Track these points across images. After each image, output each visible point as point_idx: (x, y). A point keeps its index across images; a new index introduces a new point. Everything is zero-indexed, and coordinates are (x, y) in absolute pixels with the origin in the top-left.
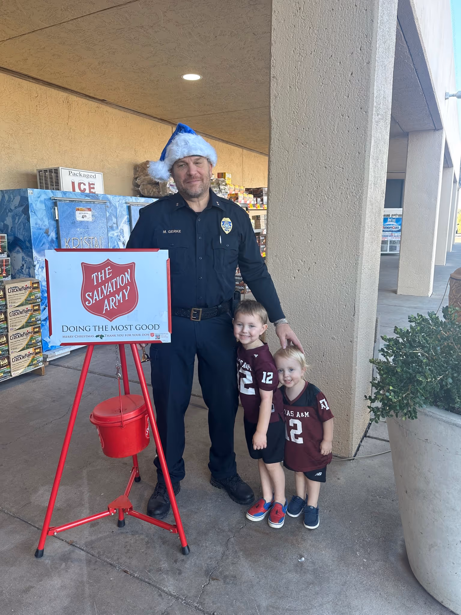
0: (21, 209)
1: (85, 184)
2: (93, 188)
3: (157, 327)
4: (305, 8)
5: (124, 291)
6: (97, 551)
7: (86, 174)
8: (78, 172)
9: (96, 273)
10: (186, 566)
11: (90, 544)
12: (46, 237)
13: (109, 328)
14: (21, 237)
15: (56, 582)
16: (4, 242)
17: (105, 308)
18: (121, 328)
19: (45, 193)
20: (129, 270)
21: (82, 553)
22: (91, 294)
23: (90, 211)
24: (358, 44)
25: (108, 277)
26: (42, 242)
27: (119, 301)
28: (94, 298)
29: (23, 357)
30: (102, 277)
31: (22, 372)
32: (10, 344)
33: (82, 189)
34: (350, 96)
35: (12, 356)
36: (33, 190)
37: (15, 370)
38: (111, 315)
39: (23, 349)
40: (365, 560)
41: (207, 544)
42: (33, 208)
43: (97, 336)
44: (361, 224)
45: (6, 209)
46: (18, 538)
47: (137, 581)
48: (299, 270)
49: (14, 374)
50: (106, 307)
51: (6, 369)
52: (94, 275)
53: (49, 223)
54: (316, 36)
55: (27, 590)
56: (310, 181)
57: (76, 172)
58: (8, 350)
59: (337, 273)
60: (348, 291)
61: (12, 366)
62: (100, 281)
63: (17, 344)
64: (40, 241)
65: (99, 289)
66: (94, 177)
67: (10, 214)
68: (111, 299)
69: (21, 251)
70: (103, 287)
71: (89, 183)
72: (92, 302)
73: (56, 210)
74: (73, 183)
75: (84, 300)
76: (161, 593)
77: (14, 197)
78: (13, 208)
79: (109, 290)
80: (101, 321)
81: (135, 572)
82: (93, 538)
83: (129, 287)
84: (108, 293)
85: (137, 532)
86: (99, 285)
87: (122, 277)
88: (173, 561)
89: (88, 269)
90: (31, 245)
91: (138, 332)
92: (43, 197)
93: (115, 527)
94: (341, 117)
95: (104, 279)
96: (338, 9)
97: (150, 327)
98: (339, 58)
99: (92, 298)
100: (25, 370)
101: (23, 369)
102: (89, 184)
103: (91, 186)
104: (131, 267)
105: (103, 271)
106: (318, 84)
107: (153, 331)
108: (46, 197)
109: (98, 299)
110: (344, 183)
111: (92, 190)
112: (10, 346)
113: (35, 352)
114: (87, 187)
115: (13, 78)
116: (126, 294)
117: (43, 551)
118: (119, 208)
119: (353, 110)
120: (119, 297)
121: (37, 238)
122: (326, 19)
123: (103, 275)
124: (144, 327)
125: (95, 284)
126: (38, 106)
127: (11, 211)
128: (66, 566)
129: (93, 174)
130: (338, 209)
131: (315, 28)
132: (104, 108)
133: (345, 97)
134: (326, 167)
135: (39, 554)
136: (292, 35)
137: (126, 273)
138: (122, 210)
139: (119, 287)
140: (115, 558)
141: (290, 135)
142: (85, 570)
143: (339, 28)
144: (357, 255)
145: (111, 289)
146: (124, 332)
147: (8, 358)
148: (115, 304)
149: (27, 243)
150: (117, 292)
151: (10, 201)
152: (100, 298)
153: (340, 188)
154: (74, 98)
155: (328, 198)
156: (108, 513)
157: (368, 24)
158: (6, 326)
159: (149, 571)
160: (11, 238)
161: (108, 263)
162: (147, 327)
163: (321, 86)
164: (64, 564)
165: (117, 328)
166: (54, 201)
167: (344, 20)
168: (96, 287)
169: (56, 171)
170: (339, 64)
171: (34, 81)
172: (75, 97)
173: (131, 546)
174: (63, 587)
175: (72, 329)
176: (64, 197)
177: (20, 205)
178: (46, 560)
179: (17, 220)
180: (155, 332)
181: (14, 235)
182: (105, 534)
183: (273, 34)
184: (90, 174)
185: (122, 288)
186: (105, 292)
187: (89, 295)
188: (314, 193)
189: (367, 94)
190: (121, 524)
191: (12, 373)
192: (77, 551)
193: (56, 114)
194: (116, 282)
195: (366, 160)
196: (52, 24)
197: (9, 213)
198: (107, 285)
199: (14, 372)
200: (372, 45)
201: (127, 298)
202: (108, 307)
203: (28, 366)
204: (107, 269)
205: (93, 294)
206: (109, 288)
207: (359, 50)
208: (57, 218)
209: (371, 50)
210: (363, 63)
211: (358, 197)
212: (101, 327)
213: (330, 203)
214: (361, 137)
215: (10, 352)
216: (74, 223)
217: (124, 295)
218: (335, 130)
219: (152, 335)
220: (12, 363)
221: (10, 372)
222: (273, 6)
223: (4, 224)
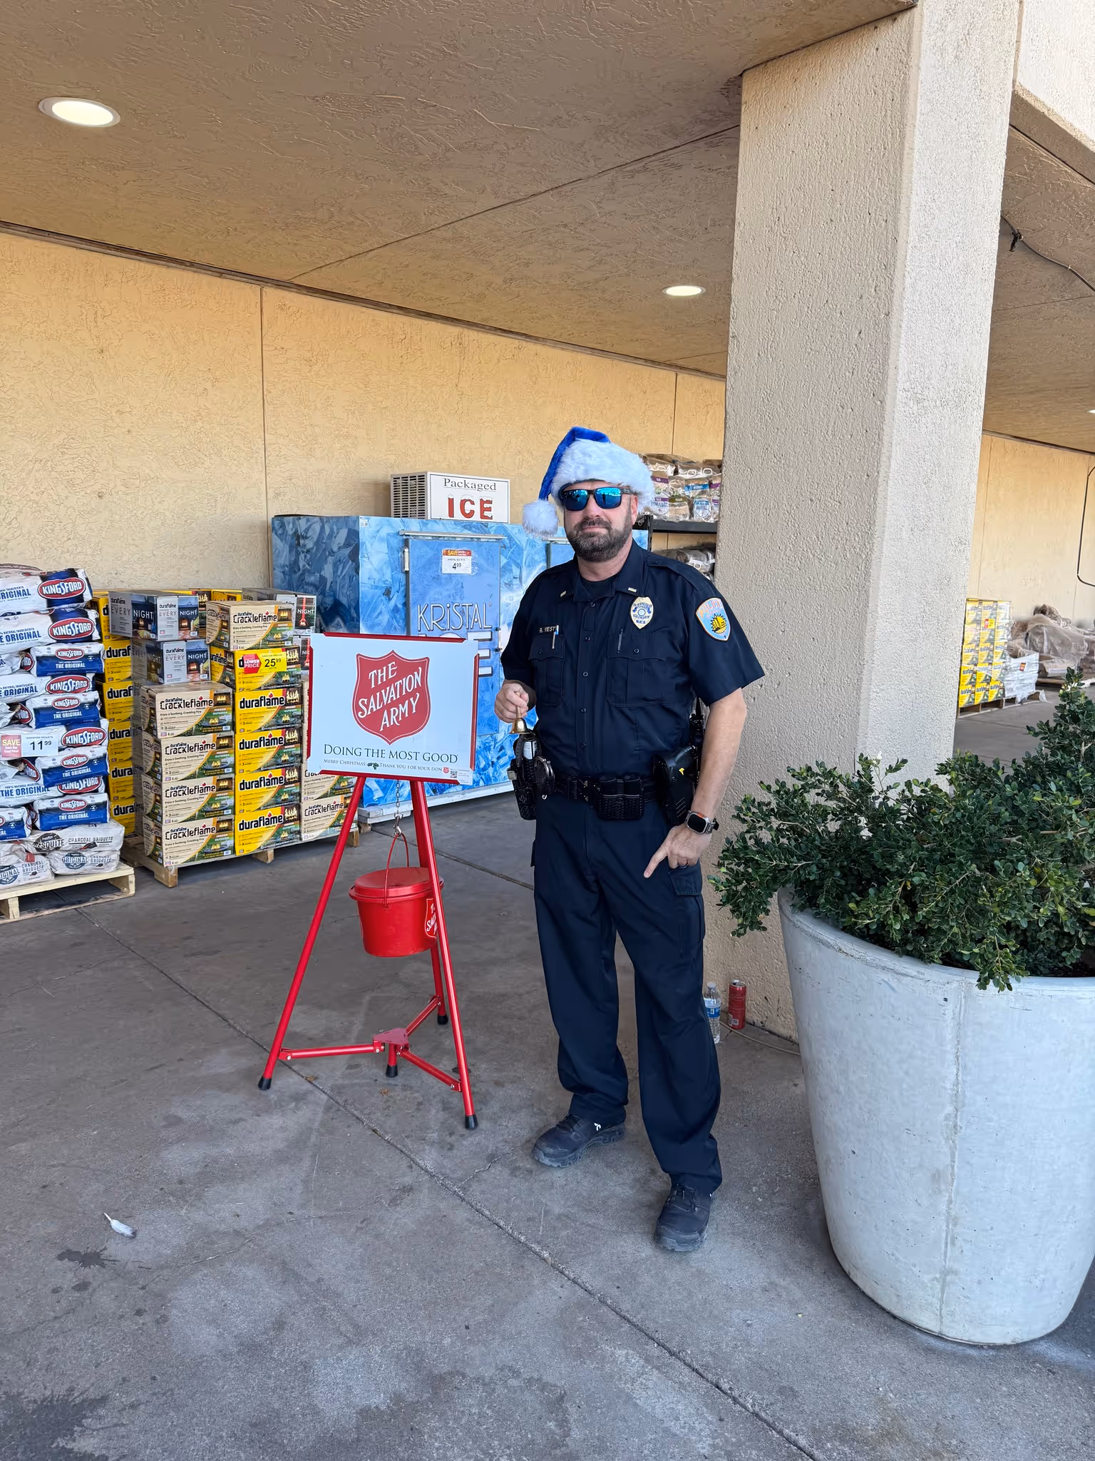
0: (347, 551)
1: (472, 503)
2: (489, 509)
3: (454, 759)
4: (786, 219)
5: (412, 699)
6: (344, 1099)
7: (477, 482)
8: (462, 480)
9: (375, 671)
10: (464, 1142)
11: (339, 1089)
12: (386, 602)
13: (387, 754)
14: (344, 600)
15: (276, 1120)
16: (310, 609)
17: (383, 723)
18: (403, 755)
19: (390, 524)
20: (420, 668)
21: (325, 1097)
22: (366, 700)
23: (470, 555)
24: (871, 281)
25: (390, 677)
26: (378, 611)
27: (403, 714)
28: (370, 707)
29: (324, 810)
30: (382, 677)
31: (320, 836)
32: (303, 783)
33: (467, 512)
34: (855, 373)
35: (305, 805)
36: (368, 519)
37: (309, 829)
38: (391, 734)
39: (325, 796)
40: (760, 1200)
41: (509, 1125)
42: (366, 549)
43: (370, 765)
44: (868, 607)
45: (324, 550)
46: (244, 1062)
47: (385, 1144)
48: (761, 686)
49: (307, 837)
50: (385, 722)
51: (293, 826)
52: (373, 673)
53: (392, 578)
54: (803, 267)
55: (236, 1122)
56: (785, 524)
57: (457, 480)
58: (300, 794)
59: (825, 695)
60: (844, 731)
61: (303, 823)
62: (379, 683)
63: (315, 785)
64: (374, 609)
65: (378, 694)
66: (493, 487)
67: (330, 559)
68: (392, 710)
69: (342, 624)
70: (383, 691)
71: (481, 500)
72: (367, 713)
73: (407, 554)
74: (451, 501)
75: (357, 709)
76: (413, 1164)
77: (338, 529)
78: (335, 549)
79: (391, 696)
80: (377, 742)
81: (386, 1132)
82: (346, 1082)
83: (418, 694)
84: (389, 702)
85: (411, 1088)
86: (378, 688)
87: (410, 678)
88: (447, 1133)
89: (365, 665)
90: (358, 615)
91: (426, 764)
92: (385, 531)
93: (382, 1073)
94: (841, 409)
95: (385, 680)
96: (840, 219)
97: (445, 758)
98: (839, 306)
99: (367, 707)
100: (325, 833)
101: (322, 831)
102: (482, 502)
103: (486, 506)
104: (424, 663)
105: (385, 668)
106: (804, 350)
107: (448, 765)
108: (391, 531)
109: (375, 710)
110: (840, 529)
111: (486, 513)
112: (303, 787)
113: (345, 802)
114: (477, 508)
115: (364, 309)
116: (414, 705)
117: (270, 1080)
118: (528, 548)
119: (860, 398)
120: (404, 708)
121: (369, 603)
122: (821, 238)
123: (384, 674)
124: (436, 758)
125: (373, 686)
126: (405, 357)
127: (332, 553)
128: (296, 1106)
129: (491, 483)
130: (830, 576)
131: (801, 253)
132: (531, 347)
133: (847, 374)
134: (811, 500)
135: (265, 1084)
136: (765, 264)
137: (416, 673)
138: (533, 552)
139: (404, 693)
140: (366, 1111)
141: (756, 440)
142: (320, 1116)
143: (841, 253)
144: (860, 664)
145: (394, 695)
146: (406, 762)
147: (299, 807)
148: (397, 718)
149: (352, 610)
150: (401, 700)
151: (331, 537)
152: (378, 708)
153: (833, 539)
154: (471, 335)
155: (814, 555)
156: (372, 1048)
157: (889, 246)
158: (299, 752)
159: (407, 1137)
160: (329, 601)
161: (392, 657)
162: (440, 758)
163: (809, 353)
164: (293, 1104)
165: (398, 755)
166: (405, 537)
167: (848, 239)
168: (374, 692)
169: (422, 478)
170: (839, 315)
171: (401, 312)
172: (476, 333)
173: (395, 1102)
174: (283, 1129)
175: (337, 750)
176: (424, 529)
177: (347, 545)
178: (272, 1095)
179: (339, 572)
180: (451, 767)
181: (334, 596)
182: (363, 1081)
183: (736, 262)
184: (484, 483)
185: (409, 695)
186: (385, 699)
187: (363, 702)
188: (791, 546)
189: (884, 370)
190: (391, 1072)
191: (303, 835)
192: (317, 1092)
193: (437, 369)
194: (401, 686)
195: (879, 489)
196: (413, 233)
197: (330, 557)
198: (388, 688)
199: (306, 834)
200: (895, 282)
201: (414, 711)
202: (387, 722)
203: (331, 826)
204: (390, 665)
205: (369, 701)
206: (390, 694)
207: (873, 290)
208: (407, 569)
209: (893, 292)
210: (879, 315)
211: (864, 557)
212: (375, 751)
213: (817, 564)
214: (872, 448)
215: (303, 798)
216: (438, 579)
217: (410, 706)
218: (830, 433)
219: (446, 770)
220: (304, 817)
221: (299, 832)
222: (737, 215)
223: (321, 576)
